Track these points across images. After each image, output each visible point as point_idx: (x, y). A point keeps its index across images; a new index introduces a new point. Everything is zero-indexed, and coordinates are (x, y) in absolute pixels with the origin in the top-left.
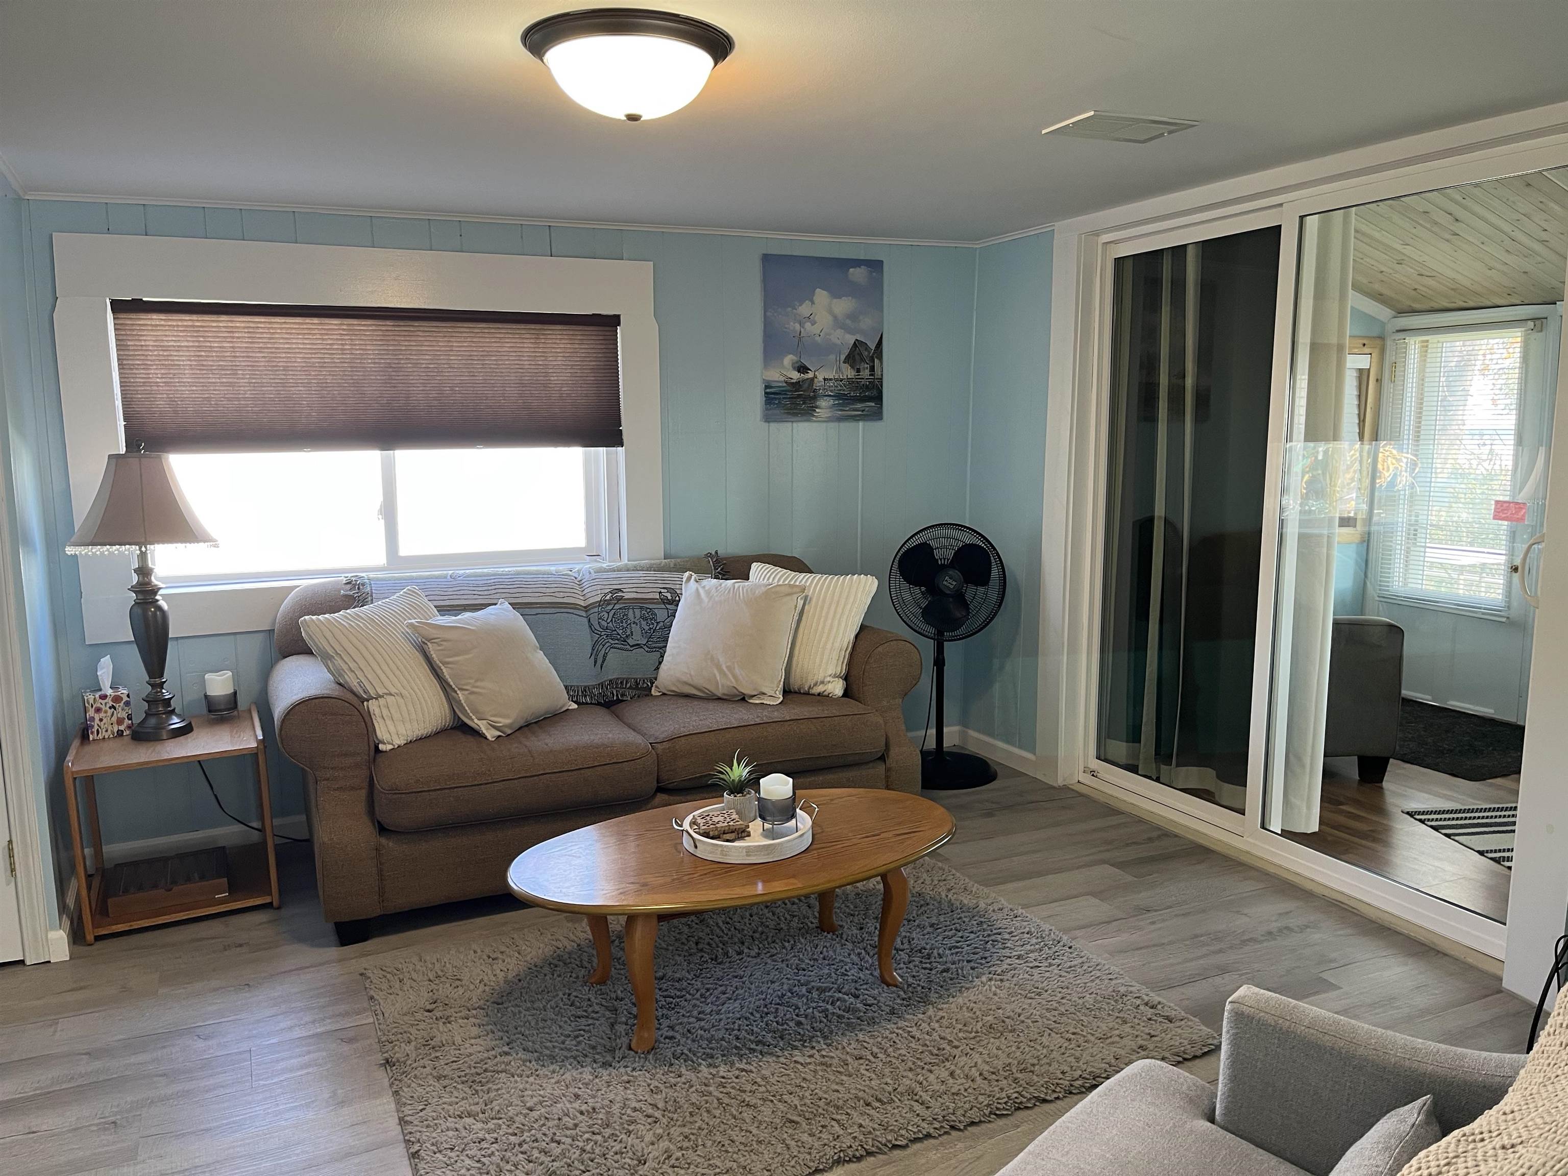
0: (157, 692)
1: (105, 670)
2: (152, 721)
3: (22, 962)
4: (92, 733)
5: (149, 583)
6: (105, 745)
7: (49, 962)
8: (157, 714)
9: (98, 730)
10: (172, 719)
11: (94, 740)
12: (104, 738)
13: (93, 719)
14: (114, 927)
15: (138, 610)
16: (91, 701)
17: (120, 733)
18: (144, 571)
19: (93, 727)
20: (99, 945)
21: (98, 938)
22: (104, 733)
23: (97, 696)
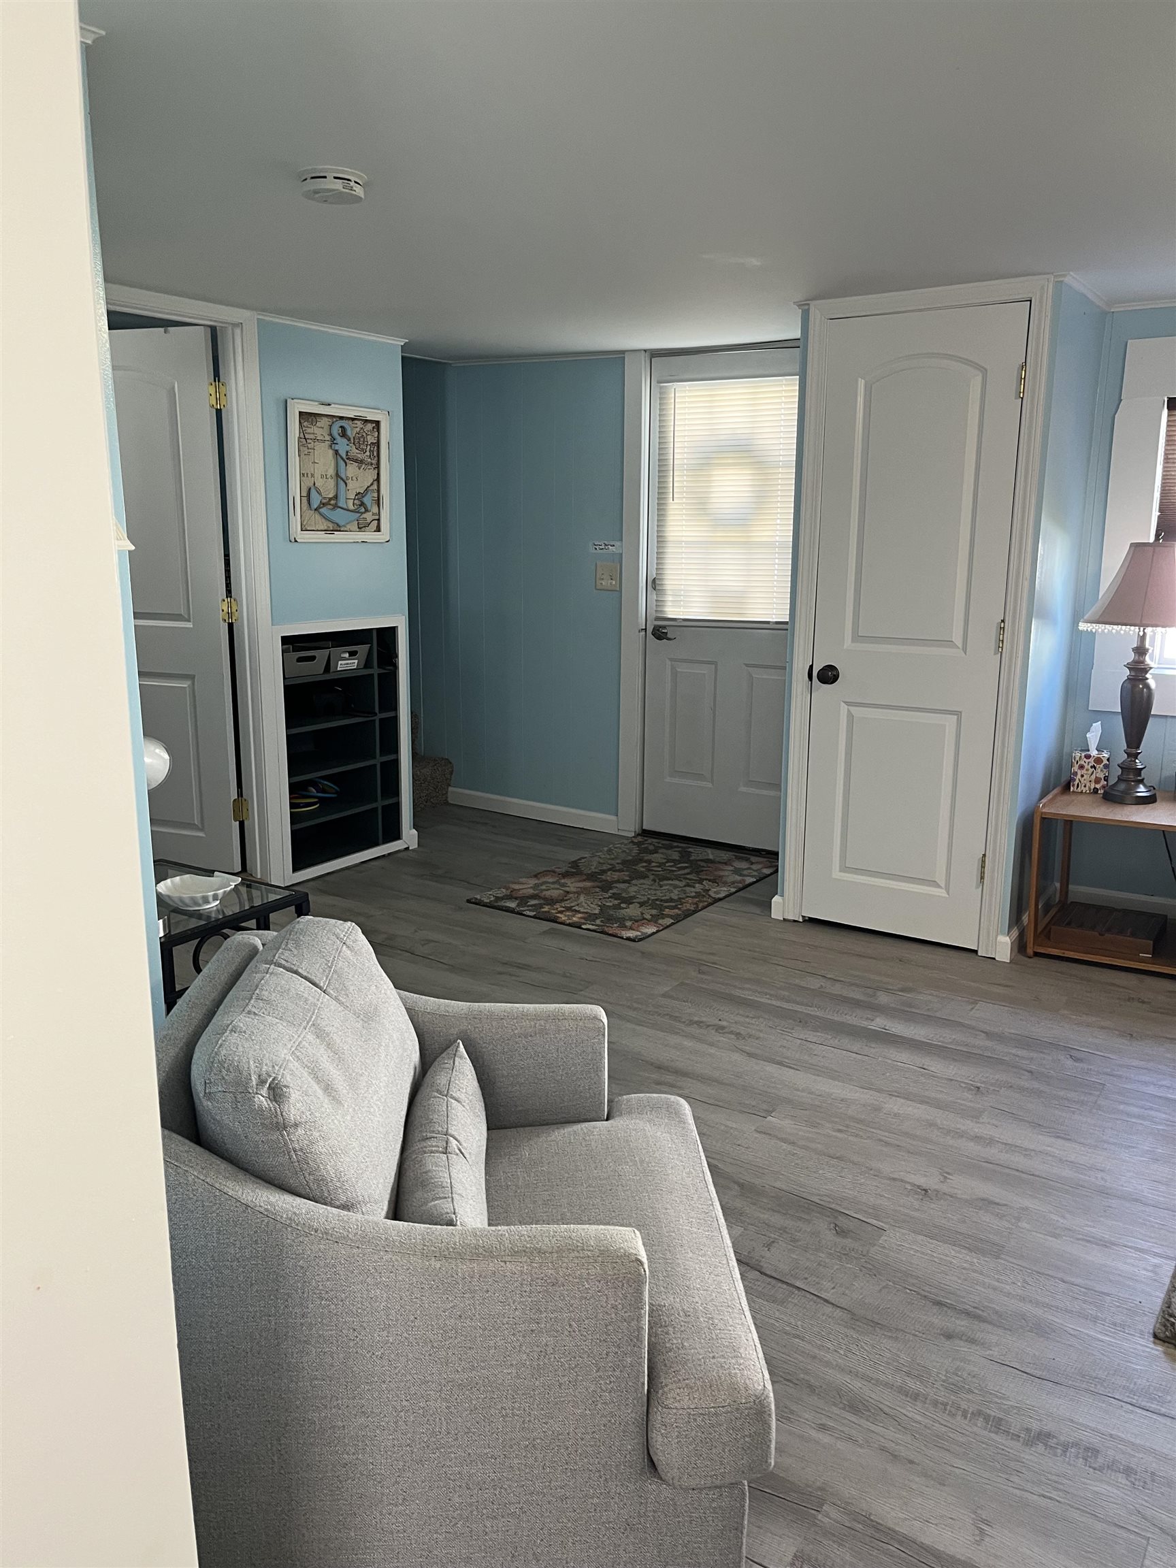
0: (1131, 761)
1: (1094, 736)
2: (1122, 786)
3: (975, 952)
4: (1073, 785)
5: (1143, 662)
6: (1081, 798)
7: (994, 959)
8: (1126, 781)
9: (1078, 784)
10: (1138, 787)
11: (1073, 792)
12: (1082, 792)
13: (1076, 774)
14: (1050, 949)
15: (1129, 686)
16: (1077, 759)
17: (1096, 791)
18: (1141, 651)
19: (1075, 780)
20: (1036, 960)
21: (1036, 954)
22: (1083, 787)
23: (1083, 755)
